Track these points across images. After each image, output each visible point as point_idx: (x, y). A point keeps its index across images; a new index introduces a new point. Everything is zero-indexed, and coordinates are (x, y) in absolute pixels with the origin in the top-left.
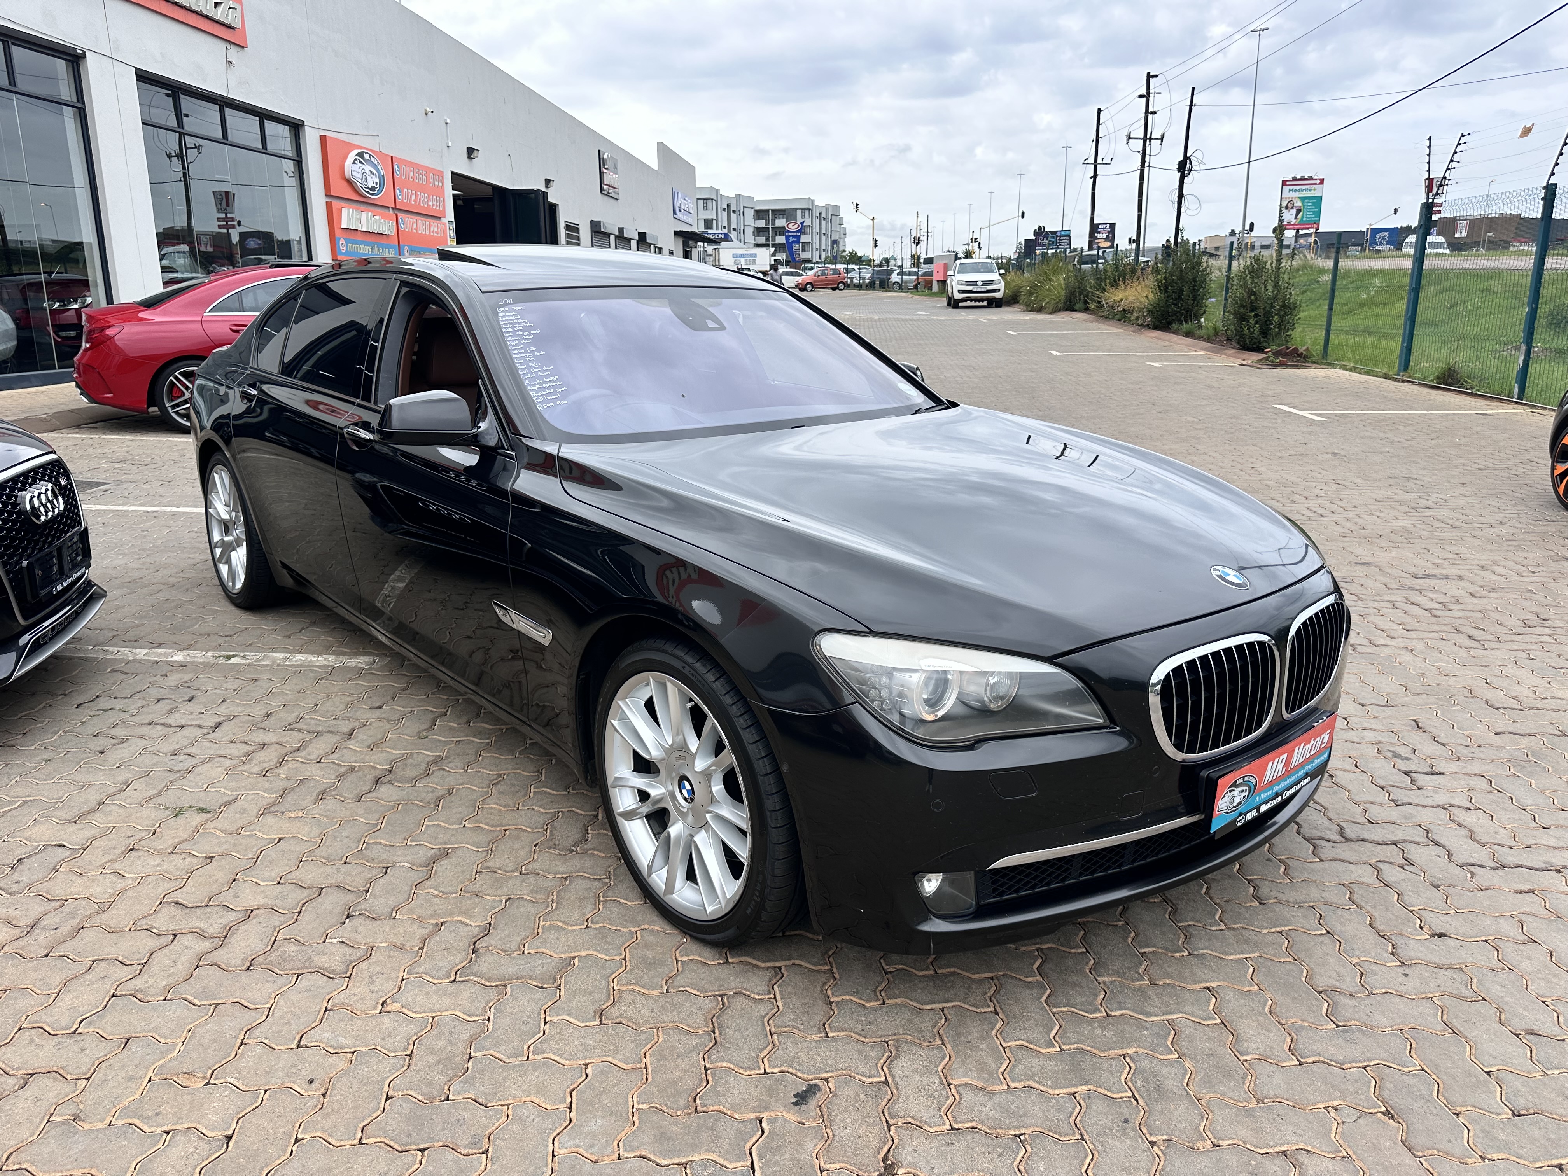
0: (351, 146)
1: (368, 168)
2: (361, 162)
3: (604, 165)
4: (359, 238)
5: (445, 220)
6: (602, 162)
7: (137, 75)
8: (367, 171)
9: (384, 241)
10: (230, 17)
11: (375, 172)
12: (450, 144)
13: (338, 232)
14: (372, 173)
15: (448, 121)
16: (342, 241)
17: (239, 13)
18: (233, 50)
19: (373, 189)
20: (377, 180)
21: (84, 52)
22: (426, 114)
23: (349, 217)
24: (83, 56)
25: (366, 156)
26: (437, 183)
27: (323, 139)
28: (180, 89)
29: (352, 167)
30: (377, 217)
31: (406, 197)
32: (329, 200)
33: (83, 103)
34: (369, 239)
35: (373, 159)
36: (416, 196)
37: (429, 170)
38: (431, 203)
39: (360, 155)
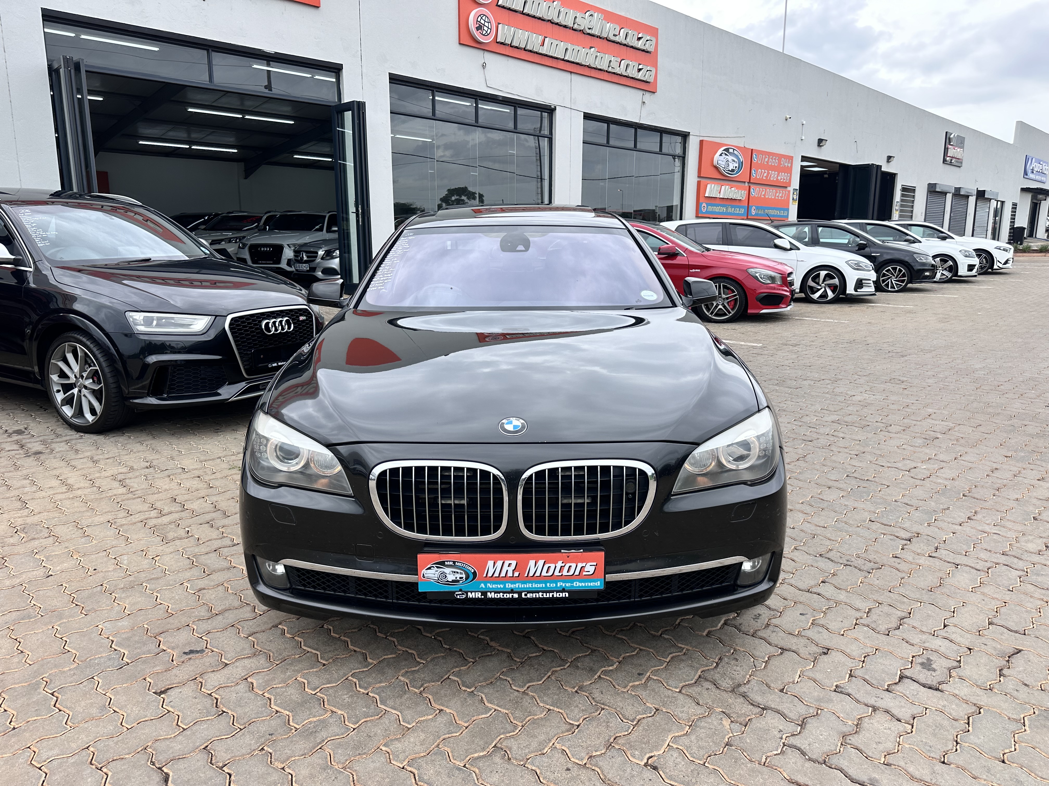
0: (720, 145)
1: (730, 158)
2: (726, 155)
3: (950, 142)
4: (718, 202)
5: (791, 189)
6: (948, 140)
7: (584, 116)
8: (730, 160)
9: (737, 204)
10: (646, 76)
11: (736, 160)
12: (803, 138)
13: (702, 199)
14: (734, 161)
15: (804, 123)
16: (704, 204)
17: (653, 73)
18: (648, 95)
19: (733, 171)
20: (737, 165)
21: (555, 107)
22: (786, 120)
23: (712, 190)
24: (555, 109)
25: (731, 151)
26: (786, 164)
27: (701, 142)
28: (610, 121)
29: (719, 159)
30: (733, 189)
31: (757, 175)
32: (699, 180)
33: (552, 135)
34: (724, 203)
35: (735, 152)
36: (768, 173)
37: (780, 156)
38: (779, 178)
39: (727, 150)
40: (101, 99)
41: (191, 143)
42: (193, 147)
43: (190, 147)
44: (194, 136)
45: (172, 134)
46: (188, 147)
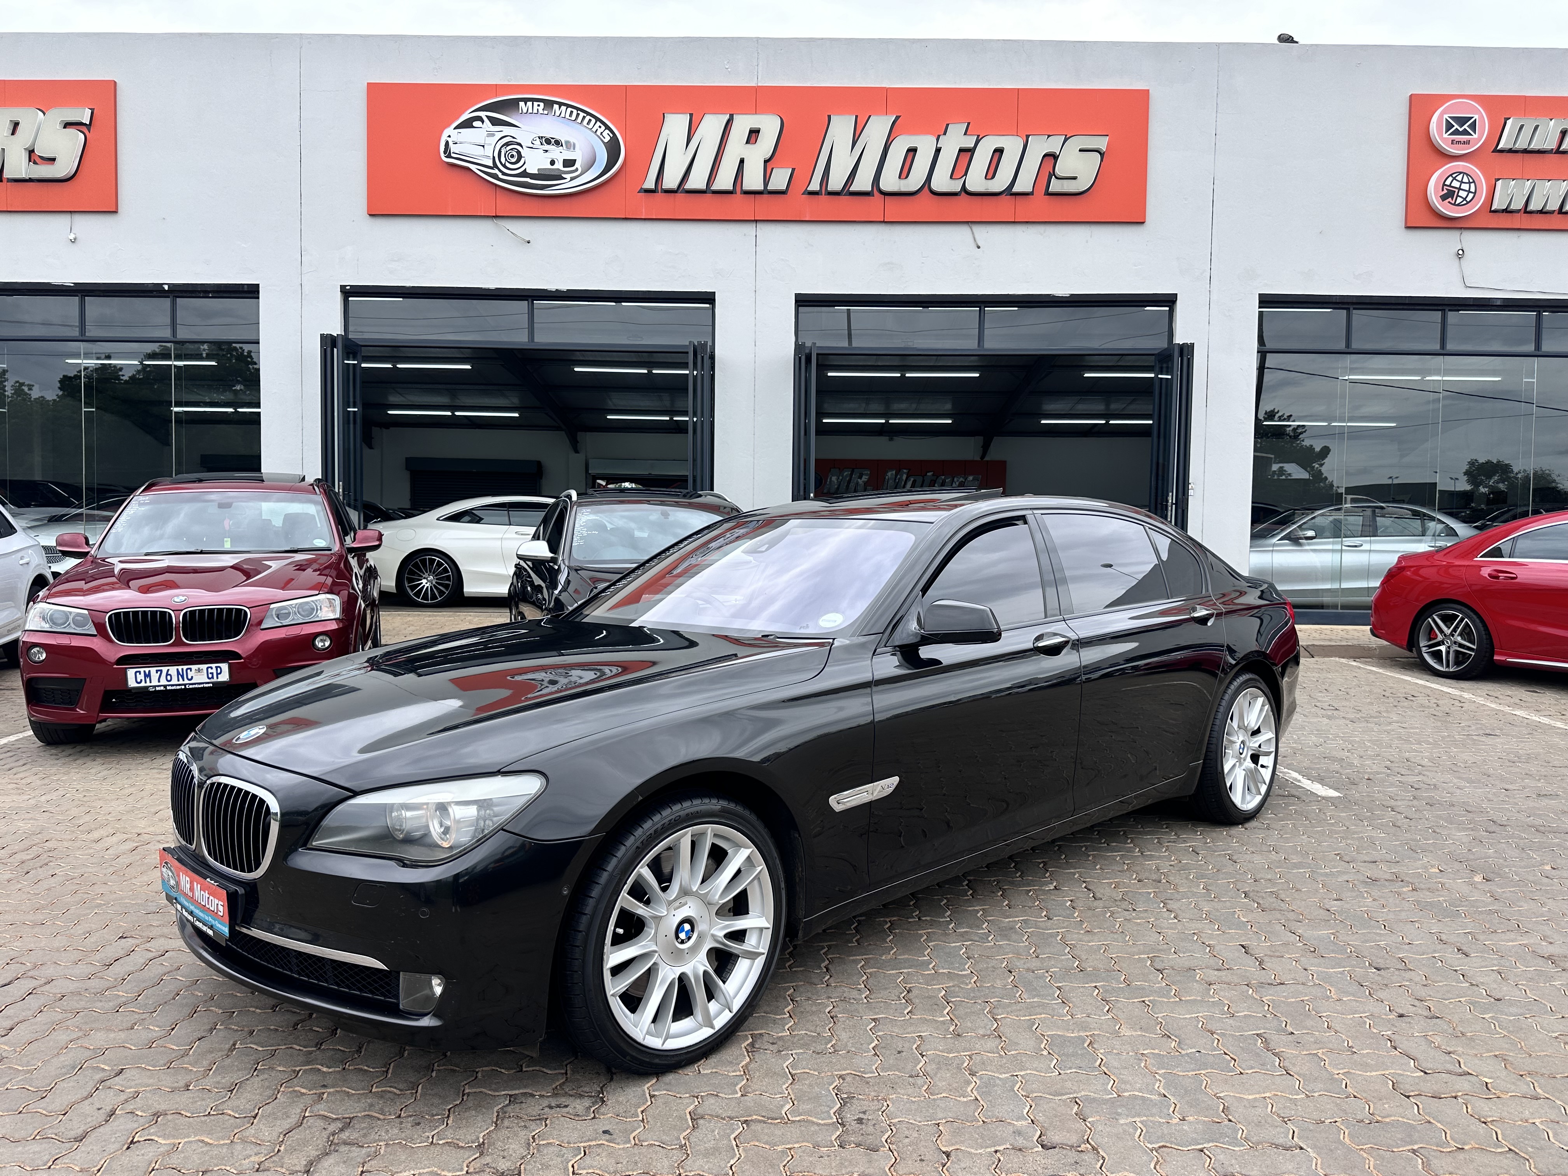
40: (978, 375)
41: (1107, 416)
42: (1111, 422)
43: (1107, 422)
44: (1115, 407)
45: (1081, 407)
46: (1104, 422)
